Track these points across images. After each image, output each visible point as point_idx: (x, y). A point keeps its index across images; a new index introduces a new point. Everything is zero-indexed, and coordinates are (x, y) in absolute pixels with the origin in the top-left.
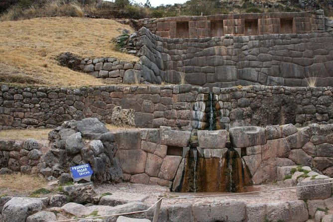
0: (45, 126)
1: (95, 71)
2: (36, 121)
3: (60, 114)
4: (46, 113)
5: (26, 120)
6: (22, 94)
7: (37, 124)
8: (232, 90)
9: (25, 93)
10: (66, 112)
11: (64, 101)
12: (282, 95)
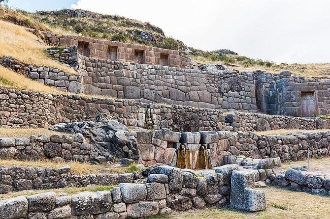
0: (29, 125)
1: (40, 78)
2: (21, 120)
3: (40, 115)
4: (30, 113)
5: (12, 118)
6: (8, 94)
7: (22, 124)
8: (162, 107)
9: (11, 94)
10: (44, 114)
11: (42, 104)
12: (191, 112)
